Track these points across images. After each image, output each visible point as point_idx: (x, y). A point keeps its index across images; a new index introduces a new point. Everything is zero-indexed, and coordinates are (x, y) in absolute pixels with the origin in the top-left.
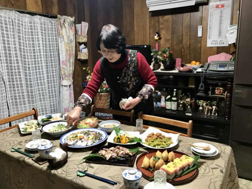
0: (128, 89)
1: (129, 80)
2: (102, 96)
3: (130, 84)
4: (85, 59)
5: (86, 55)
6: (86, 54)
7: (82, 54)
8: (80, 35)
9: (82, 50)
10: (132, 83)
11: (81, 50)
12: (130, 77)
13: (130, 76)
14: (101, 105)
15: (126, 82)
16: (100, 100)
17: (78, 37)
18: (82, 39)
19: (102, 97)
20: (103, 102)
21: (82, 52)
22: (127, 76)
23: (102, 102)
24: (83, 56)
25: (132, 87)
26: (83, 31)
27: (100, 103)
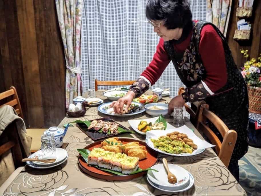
0: (192, 80)
1: (191, 67)
2: (255, 91)
3: (194, 72)
4: (242, 38)
5: (245, 34)
6: (245, 32)
7: (239, 32)
8: (241, 8)
9: (241, 27)
10: (196, 72)
11: (239, 27)
12: (192, 63)
13: (193, 61)
14: (252, 103)
15: (188, 69)
16: (252, 96)
17: (238, 11)
18: (242, 12)
19: (255, 93)
20: (257, 99)
21: (240, 29)
22: (190, 62)
23: (255, 99)
24: (240, 34)
25: (198, 77)
26: (247, 3)
27: (251, 100)
